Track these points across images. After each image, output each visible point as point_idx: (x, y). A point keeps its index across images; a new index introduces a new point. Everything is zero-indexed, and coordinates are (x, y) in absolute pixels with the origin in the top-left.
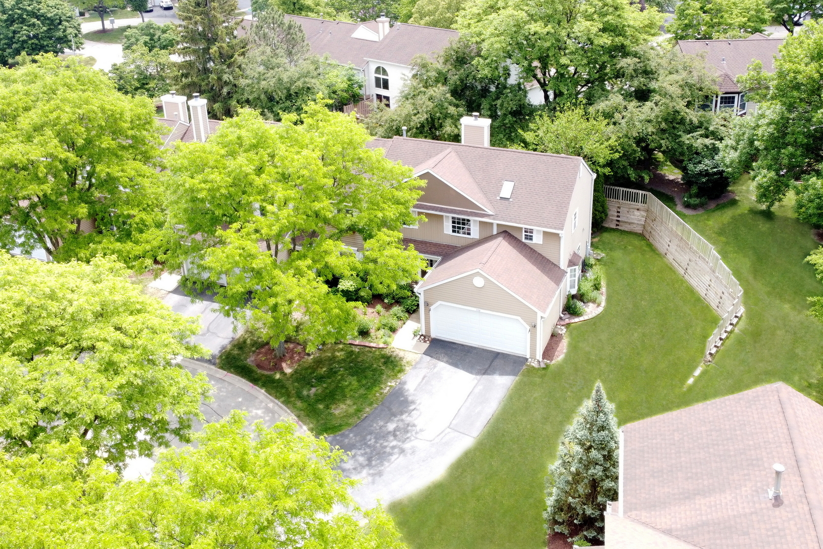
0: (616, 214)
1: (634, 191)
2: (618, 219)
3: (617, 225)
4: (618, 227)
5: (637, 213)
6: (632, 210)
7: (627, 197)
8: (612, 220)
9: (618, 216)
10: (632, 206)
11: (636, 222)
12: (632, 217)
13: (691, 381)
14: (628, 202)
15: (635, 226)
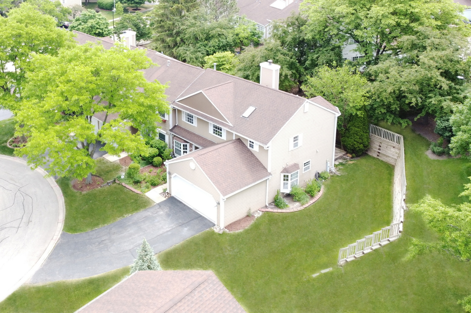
0: (378, 147)
1: (392, 133)
2: (379, 151)
3: (378, 156)
4: (378, 157)
5: (392, 149)
6: (389, 147)
7: (386, 136)
8: (375, 151)
9: (379, 149)
10: (390, 144)
11: (391, 156)
12: (389, 151)
13: (315, 275)
14: (387, 140)
15: (390, 159)
